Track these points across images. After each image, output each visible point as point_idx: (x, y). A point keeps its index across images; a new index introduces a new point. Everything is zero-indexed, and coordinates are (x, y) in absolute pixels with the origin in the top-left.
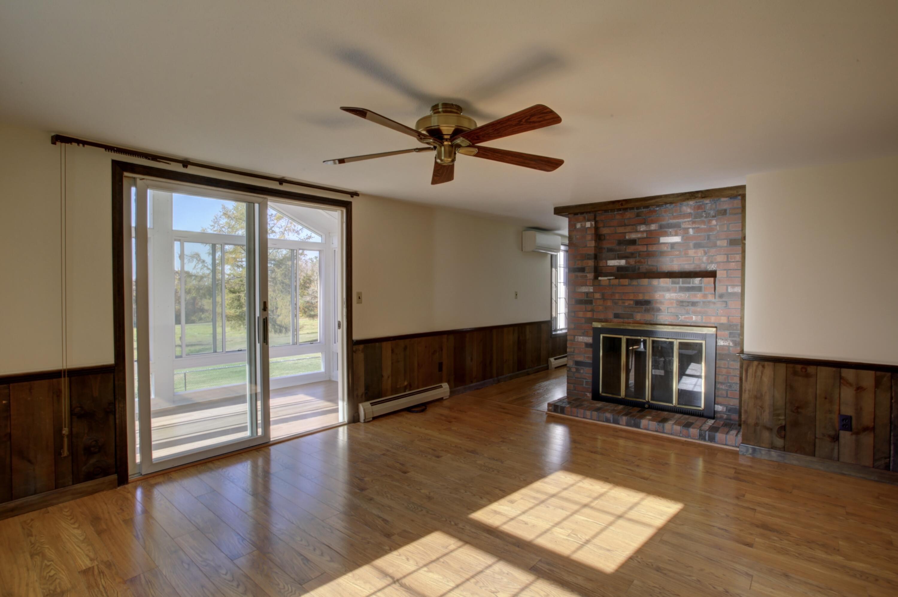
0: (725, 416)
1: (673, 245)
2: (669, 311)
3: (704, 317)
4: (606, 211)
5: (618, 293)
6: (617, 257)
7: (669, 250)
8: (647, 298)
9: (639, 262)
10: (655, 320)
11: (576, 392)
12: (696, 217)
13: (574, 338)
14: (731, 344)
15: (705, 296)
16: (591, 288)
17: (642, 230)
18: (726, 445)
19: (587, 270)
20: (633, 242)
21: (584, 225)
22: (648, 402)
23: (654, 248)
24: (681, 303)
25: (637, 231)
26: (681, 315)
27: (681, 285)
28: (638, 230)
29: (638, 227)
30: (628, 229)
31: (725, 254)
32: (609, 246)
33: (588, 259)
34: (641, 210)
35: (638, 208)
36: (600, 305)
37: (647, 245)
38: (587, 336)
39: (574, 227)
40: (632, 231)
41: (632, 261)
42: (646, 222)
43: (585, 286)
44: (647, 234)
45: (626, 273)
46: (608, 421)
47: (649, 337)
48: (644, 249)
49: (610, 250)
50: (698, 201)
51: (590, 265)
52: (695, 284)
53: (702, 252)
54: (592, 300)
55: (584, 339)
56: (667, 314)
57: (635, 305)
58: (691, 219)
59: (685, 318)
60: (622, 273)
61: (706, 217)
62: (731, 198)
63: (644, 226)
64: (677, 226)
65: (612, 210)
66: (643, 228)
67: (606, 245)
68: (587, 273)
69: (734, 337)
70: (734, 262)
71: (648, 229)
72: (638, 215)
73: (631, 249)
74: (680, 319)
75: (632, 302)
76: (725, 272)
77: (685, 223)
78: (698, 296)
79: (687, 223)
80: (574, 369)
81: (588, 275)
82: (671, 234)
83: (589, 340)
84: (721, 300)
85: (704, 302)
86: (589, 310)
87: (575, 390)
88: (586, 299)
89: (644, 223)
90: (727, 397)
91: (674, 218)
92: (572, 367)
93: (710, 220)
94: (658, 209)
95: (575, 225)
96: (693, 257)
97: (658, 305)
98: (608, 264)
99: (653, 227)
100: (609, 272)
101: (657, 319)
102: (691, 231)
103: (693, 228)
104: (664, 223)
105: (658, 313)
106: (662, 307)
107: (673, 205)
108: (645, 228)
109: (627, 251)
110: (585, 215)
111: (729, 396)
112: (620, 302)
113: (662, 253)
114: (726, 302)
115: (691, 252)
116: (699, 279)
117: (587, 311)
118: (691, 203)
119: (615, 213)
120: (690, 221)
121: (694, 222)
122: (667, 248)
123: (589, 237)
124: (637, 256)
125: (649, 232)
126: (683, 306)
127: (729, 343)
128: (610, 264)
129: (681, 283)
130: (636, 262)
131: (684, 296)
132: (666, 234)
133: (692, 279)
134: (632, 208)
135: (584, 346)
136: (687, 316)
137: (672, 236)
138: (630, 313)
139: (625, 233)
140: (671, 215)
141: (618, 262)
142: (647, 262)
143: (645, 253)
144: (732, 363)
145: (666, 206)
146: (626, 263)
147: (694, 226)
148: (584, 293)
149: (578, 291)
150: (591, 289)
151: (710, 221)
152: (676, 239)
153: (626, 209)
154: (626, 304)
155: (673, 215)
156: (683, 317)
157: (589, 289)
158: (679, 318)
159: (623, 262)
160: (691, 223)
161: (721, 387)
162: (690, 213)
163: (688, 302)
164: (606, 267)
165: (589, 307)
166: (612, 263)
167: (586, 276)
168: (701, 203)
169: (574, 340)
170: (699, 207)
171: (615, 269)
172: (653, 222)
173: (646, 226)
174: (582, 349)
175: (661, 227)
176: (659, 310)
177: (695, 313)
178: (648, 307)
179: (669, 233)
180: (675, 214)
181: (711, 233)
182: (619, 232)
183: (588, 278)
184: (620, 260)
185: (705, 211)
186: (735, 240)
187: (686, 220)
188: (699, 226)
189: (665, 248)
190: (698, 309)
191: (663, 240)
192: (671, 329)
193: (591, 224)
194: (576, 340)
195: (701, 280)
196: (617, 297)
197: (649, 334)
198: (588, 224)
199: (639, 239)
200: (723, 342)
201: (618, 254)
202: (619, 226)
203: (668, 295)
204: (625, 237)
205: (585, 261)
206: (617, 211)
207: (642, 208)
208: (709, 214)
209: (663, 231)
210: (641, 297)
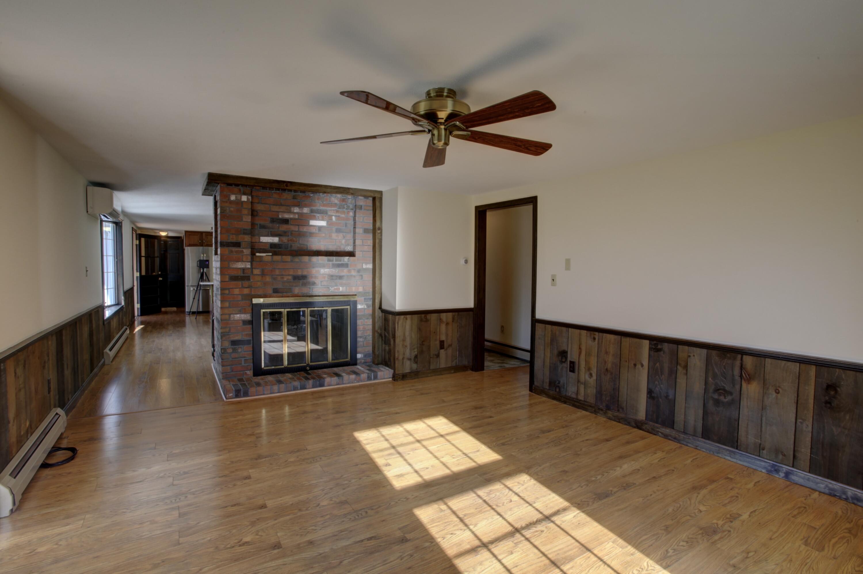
0: (363, 361)
1: (320, 228)
2: (322, 284)
3: (348, 288)
4: (264, 188)
5: (279, 269)
6: (270, 234)
7: (317, 232)
8: (305, 273)
9: (291, 240)
10: (310, 293)
11: (234, 373)
12: (339, 208)
13: (230, 317)
14: (365, 307)
15: (349, 271)
16: (248, 264)
17: (295, 211)
18: (384, 379)
19: (243, 244)
20: (286, 221)
21: (239, 198)
22: (308, 364)
23: (305, 229)
24: (332, 277)
25: (290, 212)
26: (332, 287)
27: (334, 262)
28: (292, 211)
29: (292, 209)
30: (283, 209)
31: (361, 239)
32: (262, 223)
33: (245, 234)
34: (297, 194)
35: (295, 191)
36: (258, 281)
37: (298, 225)
38: (245, 313)
39: (227, 199)
40: (285, 211)
41: (285, 239)
42: (300, 205)
43: (241, 262)
44: (298, 215)
45: (280, 250)
46: (295, 389)
47: (307, 308)
48: (296, 229)
49: (263, 227)
50: (343, 195)
51: (246, 240)
52: (345, 262)
53: (342, 236)
54: (249, 276)
55: (241, 317)
56: (320, 286)
57: (293, 280)
58: (336, 208)
59: (335, 289)
60: (275, 250)
61: (347, 209)
62: (365, 198)
63: (297, 208)
64: (325, 212)
65: (271, 189)
66: (296, 210)
67: (259, 221)
68: (243, 248)
69: (367, 301)
70: (366, 245)
71: (301, 212)
72: (294, 198)
73: (284, 228)
74: (331, 291)
75: (290, 277)
76: (361, 252)
77: (331, 211)
78: (345, 271)
79: (333, 211)
80: (231, 349)
81: (245, 250)
82: (318, 218)
83: (247, 317)
84: (359, 274)
85: (348, 276)
86: (247, 286)
87: (232, 371)
88: (242, 275)
89: (298, 205)
90: (364, 346)
91: (324, 205)
92: (227, 348)
93: (348, 211)
94: (312, 195)
95: (228, 197)
96: (336, 239)
97: (313, 280)
98: (261, 241)
99: (306, 210)
100: (262, 248)
101: (312, 291)
102: (334, 218)
103: (335, 216)
104: (314, 208)
105: (313, 287)
106: (317, 281)
107: (325, 194)
108: (298, 210)
109: (281, 229)
110: (240, 187)
111: (365, 345)
112: (279, 277)
113: (311, 234)
114: (362, 275)
115: (334, 235)
116: (347, 258)
117: (243, 287)
118: (339, 196)
119: (273, 191)
120: (335, 210)
121: (337, 212)
122: (316, 230)
123: (245, 212)
124: (290, 235)
125: (301, 214)
126: (332, 279)
127: (364, 306)
128: (263, 240)
129: (334, 260)
130: (288, 241)
131: (335, 271)
132: (314, 218)
133: (342, 258)
134: (290, 191)
135: (241, 324)
136: (336, 288)
137: (320, 220)
138: (289, 287)
139: (278, 212)
140: (322, 202)
141: (271, 239)
142: (299, 241)
143: (297, 232)
144: (366, 320)
145: (319, 194)
146: (279, 240)
147: (337, 215)
148: (240, 268)
149: (233, 267)
150: (248, 266)
151: (348, 213)
152: (323, 223)
153: (284, 190)
154: (285, 279)
155: (323, 203)
156: (333, 288)
157: (246, 265)
158: (330, 289)
159: (276, 240)
160: (335, 211)
161: (360, 340)
162: (336, 204)
163: (337, 276)
164: (259, 243)
165: (246, 283)
166: (265, 239)
167: (242, 252)
168: (345, 197)
169: (229, 319)
170: (344, 200)
171: (268, 245)
172: (306, 206)
173: (299, 209)
174: (239, 328)
175: (312, 211)
176: (314, 284)
177: (342, 285)
178: (305, 281)
179: (317, 218)
180: (324, 202)
181: (348, 222)
182: (274, 210)
183: (245, 254)
184: (273, 237)
185: (346, 204)
186: (367, 229)
187: (333, 209)
188: (339, 215)
189: (313, 230)
190: (344, 281)
191: (313, 223)
192: (326, 299)
193: (248, 198)
194: (232, 319)
195: (349, 259)
196: (277, 272)
197: (307, 305)
198: (244, 198)
199: (291, 219)
200: (361, 306)
201: (271, 231)
202: (274, 205)
203: (323, 271)
204: (278, 216)
205: (242, 236)
206: (276, 190)
207: (299, 192)
208: (349, 207)
209: (313, 215)
210: (300, 273)
